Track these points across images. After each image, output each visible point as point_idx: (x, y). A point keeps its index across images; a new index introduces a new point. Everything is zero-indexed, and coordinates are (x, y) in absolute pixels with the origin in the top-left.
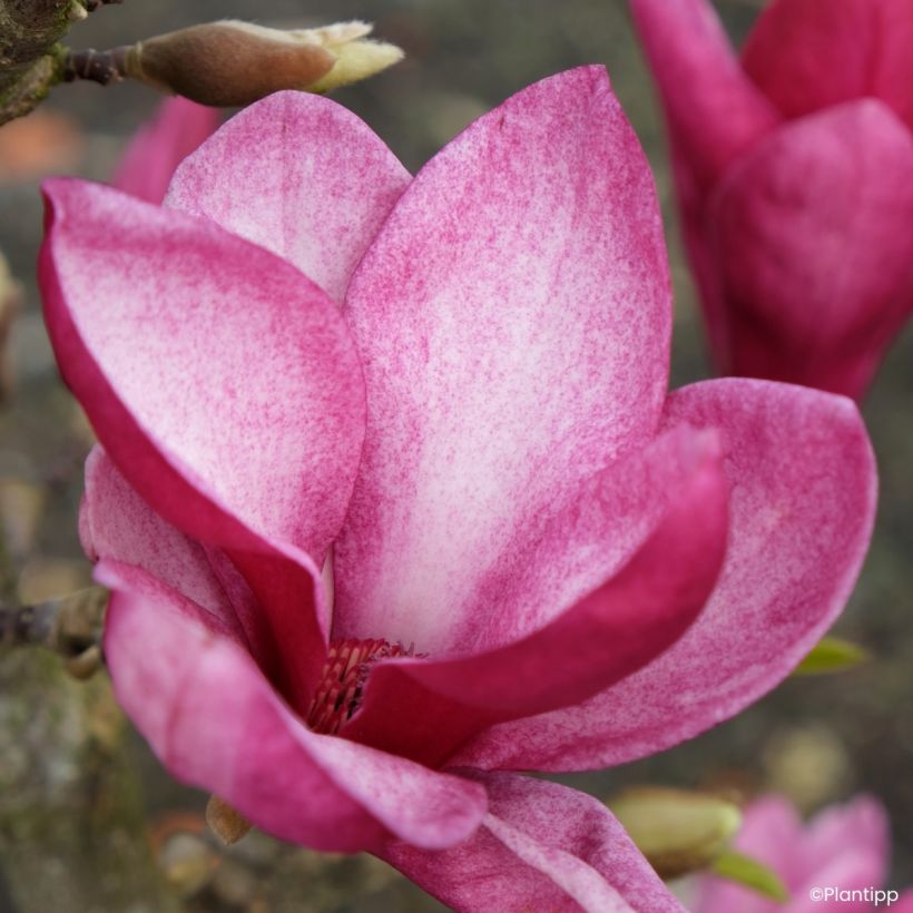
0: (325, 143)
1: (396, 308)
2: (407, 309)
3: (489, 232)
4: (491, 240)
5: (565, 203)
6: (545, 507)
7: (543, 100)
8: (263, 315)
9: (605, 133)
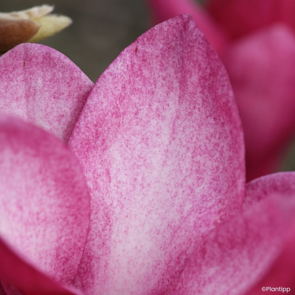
0: (47, 70)
1: (92, 155)
2: (98, 155)
3: (135, 110)
4: (136, 114)
5: (174, 90)
6: (183, 252)
7: (157, 36)
8: (36, 164)
9: (196, 50)
